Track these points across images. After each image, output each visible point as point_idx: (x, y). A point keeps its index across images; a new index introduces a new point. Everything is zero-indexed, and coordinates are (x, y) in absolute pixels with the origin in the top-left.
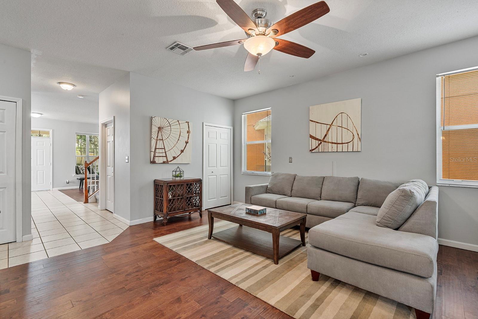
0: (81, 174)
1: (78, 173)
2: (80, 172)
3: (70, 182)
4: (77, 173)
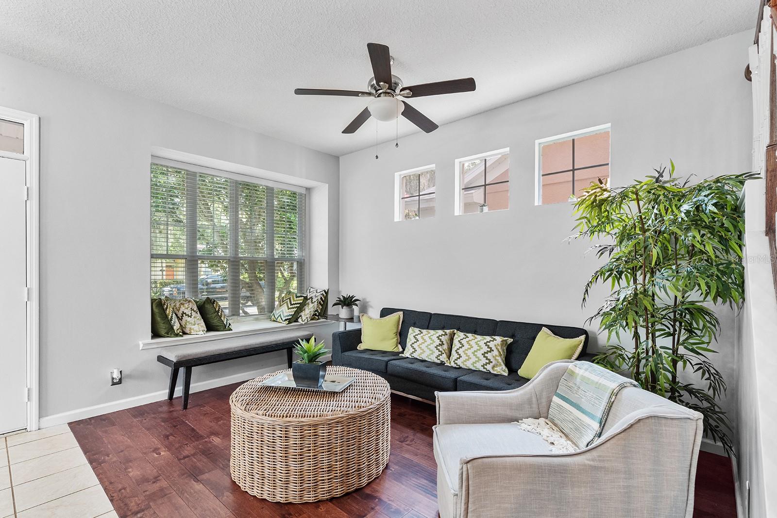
3: (129, 376)
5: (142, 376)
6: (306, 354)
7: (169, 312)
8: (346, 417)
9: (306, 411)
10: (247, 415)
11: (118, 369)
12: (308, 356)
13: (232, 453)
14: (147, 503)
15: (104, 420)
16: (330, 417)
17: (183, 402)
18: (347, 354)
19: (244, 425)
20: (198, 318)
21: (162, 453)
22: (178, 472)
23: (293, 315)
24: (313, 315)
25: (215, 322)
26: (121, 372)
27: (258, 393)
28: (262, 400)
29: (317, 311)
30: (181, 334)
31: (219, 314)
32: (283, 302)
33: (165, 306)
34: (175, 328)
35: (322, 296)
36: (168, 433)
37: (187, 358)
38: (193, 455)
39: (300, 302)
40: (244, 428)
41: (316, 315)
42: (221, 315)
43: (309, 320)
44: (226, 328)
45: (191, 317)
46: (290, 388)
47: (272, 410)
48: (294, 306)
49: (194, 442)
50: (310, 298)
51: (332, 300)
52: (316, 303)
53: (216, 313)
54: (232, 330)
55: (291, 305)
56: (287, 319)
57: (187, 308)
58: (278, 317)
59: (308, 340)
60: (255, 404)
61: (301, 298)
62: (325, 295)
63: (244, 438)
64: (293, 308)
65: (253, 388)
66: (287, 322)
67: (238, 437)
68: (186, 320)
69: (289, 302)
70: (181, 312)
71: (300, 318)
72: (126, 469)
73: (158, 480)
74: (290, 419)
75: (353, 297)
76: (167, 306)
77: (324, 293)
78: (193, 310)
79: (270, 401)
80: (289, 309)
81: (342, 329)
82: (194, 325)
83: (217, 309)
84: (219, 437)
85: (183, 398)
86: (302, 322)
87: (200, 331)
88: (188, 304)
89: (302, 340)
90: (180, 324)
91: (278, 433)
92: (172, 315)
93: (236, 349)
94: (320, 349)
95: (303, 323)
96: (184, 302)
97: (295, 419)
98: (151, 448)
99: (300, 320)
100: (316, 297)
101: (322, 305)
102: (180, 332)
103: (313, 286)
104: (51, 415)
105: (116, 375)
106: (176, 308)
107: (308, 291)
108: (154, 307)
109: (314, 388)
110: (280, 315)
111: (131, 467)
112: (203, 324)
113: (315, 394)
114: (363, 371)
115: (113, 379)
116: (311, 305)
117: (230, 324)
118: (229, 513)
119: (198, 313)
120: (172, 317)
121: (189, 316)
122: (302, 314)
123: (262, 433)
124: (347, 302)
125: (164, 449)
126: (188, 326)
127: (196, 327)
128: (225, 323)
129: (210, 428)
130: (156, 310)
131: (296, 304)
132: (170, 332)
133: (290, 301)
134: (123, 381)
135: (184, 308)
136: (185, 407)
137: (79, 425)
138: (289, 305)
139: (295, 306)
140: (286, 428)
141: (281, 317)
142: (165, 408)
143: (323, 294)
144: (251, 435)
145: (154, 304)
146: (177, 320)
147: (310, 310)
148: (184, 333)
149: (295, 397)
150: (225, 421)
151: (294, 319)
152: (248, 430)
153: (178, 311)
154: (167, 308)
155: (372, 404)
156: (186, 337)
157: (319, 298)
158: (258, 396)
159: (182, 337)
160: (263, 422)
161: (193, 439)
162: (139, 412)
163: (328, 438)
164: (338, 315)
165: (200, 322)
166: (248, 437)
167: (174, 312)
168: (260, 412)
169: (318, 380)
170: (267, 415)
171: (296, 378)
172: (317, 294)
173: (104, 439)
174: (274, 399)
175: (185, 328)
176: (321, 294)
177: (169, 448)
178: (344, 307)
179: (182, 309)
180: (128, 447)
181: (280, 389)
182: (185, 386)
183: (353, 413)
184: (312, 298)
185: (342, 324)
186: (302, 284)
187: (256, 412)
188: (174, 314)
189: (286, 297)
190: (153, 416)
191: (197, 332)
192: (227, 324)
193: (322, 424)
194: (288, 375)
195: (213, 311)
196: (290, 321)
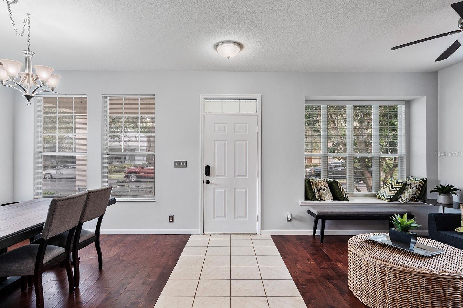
0: (317, 200)
1: (310, 198)
2: (314, 195)
3: (295, 219)
4: (307, 198)
5: (301, 219)
6: (399, 225)
7: (313, 186)
8: (431, 274)
9: (398, 262)
10: (358, 253)
11: (290, 214)
12: (401, 227)
13: (349, 273)
14: (306, 282)
15: (285, 238)
16: (417, 271)
17: (321, 238)
18: (442, 233)
19: (356, 259)
20: (328, 191)
21: (312, 262)
22: (320, 274)
23: (394, 196)
24: (412, 198)
25: (338, 194)
26: (291, 215)
27: (365, 242)
28: (368, 248)
29: (415, 194)
30: (319, 199)
31: (341, 190)
32: (386, 185)
33: (311, 183)
34: (316, 196)
35: (420, 183)
36: (314, 253)
37: (323, 214)
38: (328, 268)
39: (400, 187)
40: (356, 260)
41: (414, 197)
42: (342, 191)
43: (408, 201)
44: (345, 199)
45: (325, 191)
46: (387, 245)
47: (374, 254)
48: (394, 189)
49: (327, 262)
50: (409, 184)
51: (430, 188)
52: (414, 189)
53: (339, 190)
54: (349, 201)
55: (393, 188)
56: (389, 198)
57: (323, 185)
58: (382, 196)
59: (402, 216)
60: (363, 248)
61: (401, 184)
62: (423, 183)
63: (356, 266)
64: (394, 191)
65: (362, 239)
66: (389, 200)
67: (353, 265)
68: (322, 192)
69: (390, 186)
70: (319, 187)
71: (400, 198)
72: (296, 264)
73: (310, 274)
74: (386, 263)
75: (451, 187)
76: (312, 183)
77: (423, 181)
78: (326, 186)
79: (373, 249)
80: (390, 191)
81: (440, 212)
82: (326, 195)
83: (340, 187)
84: (341, 264)
85: (321, 236)
86: (401, 202)
87: (330, 199)
88: (323, 183)
89: (397, 215)
90: (319, 193)
91: (378, 269)
92: (315, 188)
93: (352, 214)
94: (412, 223)
95: (403, 203)
96: (321, 182)
97: (390, 264)
98: (306, 258)
99: (400, 200)
100: (414, 183)
101: (420, 191)
102: (319, 198)
103: (413, 176)
104: (265, 229)
105: (289, 217)
106: (317, 185)
107: (408, 178)
108: (306, 183)
109: (407, 249)
110: (383, 195)
111: (298, 264)
112: (331, 195)
113: (407, 253)
114: (454, 248)
115: (288, 218)
116: (410, 190)
117: (347, 197)
118: (347, 305)
119: (329, 188)
120: (315, 189)
121: (323, 190)
122: (402, 196)
123: (367, 266)
124: (445, 191)
125: (312, 260)
126: (323, 196)
127: (327, 197)
128: (345, 196)
129: (336, 257)
130: (307, 185)
131: (397, 188)
132: (314, 198)
133: (392, 185)
134: (292, 220)
135: (321, 185)
136: (322, 242)
137: (275, 237)
138: (391, 188)
139: (396, 189)
140: (383, 268)
141: (384, 196)
142: (311, 240)
143: (421, 182)
144: (361, 265)
145: (306, 181)
146: (317, 191)
147: (409, 194)
148: (321, 200)
149: (391, 252)
150: (345, 256)
151: (395, 198)
152: (359, 262)
153: (318, 186)
154: (312, 184)
155: (457, 273)
156: (322, 202)
157: (417, 185)
158: (365, 244)
159: (320, 201)
160: (368, 260)
161: (327, 260)
162: (300, 238)
163: (415, 284)
164: (436, 199)
165: (330, 194)
166: (359, 266)
167: (315, 187)
168: (367, 254)
169: (409, 245)
170: (371, 257)
171: (392, 240)
172: (416, 182)
173: (285, 247)
174: (376, 249)
175: (322, 196)
176: (420, 182)
177: (315, 260)
178: (442, 194)
179: (320, 185)
180: (296, 254)
181: (380, 244)
182: (322, 229)
183: (436, 273)
184: (411, 184)
185: (441, 208)
186: (402, 173)
187: (363, 253)
188: (316, 188)
189: (388, 183)
190: (306, 242)
191: (328, 199)
192: (346, 197)
193: (410, 273)
194: (387, 237)
195: (337, 188)
196: (391, 200)
